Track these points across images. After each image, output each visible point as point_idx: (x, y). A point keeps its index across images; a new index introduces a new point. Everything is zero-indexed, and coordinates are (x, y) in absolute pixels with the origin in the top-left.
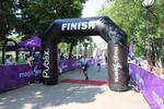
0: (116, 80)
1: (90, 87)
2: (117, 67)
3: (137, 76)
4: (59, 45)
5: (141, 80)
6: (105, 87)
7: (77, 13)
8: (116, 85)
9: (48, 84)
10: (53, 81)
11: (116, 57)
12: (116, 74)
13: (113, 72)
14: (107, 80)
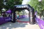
0: (31, 21)
1: (24, 23)
2: (31, 18)
3: (37, 20)
4: (16, 12)
5: (38, 21)
6: (28, 23)
7: (21, 4)
8: (31, 23)
9: (13, 22)
10: (14, 21)
11: (31, 15)
12: (31, 20)
13: (30, 19)
14: (29, 21)
